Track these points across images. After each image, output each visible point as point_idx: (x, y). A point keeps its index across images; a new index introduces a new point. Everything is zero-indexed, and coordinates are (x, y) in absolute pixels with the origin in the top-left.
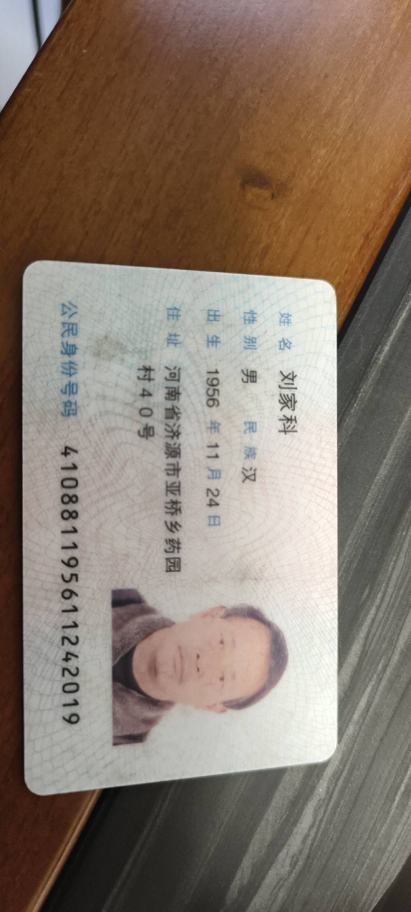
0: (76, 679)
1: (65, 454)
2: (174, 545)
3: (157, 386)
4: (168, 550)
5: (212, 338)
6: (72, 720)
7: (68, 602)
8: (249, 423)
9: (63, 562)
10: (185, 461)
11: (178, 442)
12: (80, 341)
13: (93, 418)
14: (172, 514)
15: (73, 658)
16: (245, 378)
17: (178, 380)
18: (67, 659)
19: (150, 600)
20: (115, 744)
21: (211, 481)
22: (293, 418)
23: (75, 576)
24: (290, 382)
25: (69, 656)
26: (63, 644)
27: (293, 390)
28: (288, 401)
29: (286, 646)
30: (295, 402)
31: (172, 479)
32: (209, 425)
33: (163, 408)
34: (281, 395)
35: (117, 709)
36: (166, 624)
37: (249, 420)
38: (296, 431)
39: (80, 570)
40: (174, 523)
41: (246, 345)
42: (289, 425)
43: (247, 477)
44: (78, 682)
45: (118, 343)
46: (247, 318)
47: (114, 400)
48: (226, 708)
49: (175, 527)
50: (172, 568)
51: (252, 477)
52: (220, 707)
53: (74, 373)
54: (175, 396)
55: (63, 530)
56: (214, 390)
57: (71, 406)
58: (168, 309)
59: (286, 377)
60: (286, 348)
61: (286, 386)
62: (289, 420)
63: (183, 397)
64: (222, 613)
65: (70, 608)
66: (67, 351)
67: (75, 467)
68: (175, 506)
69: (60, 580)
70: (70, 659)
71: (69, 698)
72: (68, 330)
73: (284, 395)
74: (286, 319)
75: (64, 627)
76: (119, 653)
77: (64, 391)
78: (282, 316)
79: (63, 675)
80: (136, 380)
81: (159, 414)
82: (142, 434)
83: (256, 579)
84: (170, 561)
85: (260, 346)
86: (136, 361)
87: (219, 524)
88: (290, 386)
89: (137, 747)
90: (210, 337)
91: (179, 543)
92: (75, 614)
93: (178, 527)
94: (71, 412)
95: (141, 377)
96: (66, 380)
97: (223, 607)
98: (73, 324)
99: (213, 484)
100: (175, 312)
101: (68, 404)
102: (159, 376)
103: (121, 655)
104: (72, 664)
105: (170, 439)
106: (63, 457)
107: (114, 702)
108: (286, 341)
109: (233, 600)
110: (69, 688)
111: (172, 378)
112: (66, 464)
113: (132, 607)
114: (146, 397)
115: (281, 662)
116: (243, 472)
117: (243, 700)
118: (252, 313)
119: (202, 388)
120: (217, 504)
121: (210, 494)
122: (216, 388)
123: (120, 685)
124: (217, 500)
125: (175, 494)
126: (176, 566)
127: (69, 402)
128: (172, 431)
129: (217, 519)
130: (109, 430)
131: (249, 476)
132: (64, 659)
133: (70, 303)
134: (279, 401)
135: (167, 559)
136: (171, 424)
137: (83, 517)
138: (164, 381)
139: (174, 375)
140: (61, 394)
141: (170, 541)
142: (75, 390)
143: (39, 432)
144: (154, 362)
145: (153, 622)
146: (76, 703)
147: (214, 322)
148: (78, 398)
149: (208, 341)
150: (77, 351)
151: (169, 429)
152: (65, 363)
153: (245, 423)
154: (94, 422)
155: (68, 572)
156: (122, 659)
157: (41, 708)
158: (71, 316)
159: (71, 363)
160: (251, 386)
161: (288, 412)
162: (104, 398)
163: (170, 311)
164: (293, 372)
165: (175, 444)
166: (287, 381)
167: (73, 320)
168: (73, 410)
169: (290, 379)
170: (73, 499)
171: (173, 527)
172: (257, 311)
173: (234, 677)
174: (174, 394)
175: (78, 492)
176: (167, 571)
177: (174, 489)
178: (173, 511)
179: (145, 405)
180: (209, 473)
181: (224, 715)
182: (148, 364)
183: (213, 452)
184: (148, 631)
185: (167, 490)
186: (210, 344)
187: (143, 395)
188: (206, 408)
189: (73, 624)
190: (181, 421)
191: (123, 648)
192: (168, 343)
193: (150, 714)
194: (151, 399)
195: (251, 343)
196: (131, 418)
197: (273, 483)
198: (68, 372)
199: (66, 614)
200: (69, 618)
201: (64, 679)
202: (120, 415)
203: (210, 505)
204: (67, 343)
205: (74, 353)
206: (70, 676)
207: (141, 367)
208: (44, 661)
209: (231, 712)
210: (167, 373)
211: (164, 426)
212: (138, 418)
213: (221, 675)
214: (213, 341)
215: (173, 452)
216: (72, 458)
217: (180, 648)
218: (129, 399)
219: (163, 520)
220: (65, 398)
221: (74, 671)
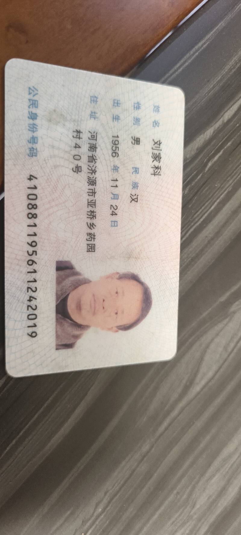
0: (35, 312)
1: (30, 179)
2: (92, 236)
3: (83, 142)
4: (88, 239)
5: (116, 116)
6: (33, 335)
7: (31, 267)
8: (135, 168)
9: (28, 243)
10: (99, 187)
11: (95, 176)
12: (39, 111)
13: (46, 159)
14: (91, 218)
15: (34, 300)
16: (133, 142)
17: (96, 140)
18: (30, 300)
19: (78, 267)
20: (57, 349)
21: (113, 200)
22: (159, 167)
23: (35, 252)
24: (158, 146)
25: (31, 299)
26: (28, 292)
27: (160, 151)
28: (157, 157)
29: (151, 295)
30: (160, 158)
31: (91, 198)
32: (113, 168)
33: (87, 156)
34: (153, 153)
35: (58, 329)
36: (86, 282)
37: (135, 167)
38: (161, 175)
39: (38, 249)
40: (92, 224)
41: (135, 122)
42: (156, 171)
43: (133, 200)
44: (36, 314)
45: (62, 115)
46: (135, 106)
47: (59, 149)
48: (118, 330)
49: (92, 226)
50: (90, 250)
51: (136, 200)
52: (116, 329)
53: (36, 131)
54: (94, 149)
55: (28, 225)
56: (116, 147)
57: (34, 151)
58: (91, 97)
59: (155, 143)
60: (156, 126)
61: (156, 148)
62: (157, 168)
63: (98, 150)
64: (117, 276)
65: (32, 270)
66: (31, 117)
67: (35, 188)
68: (92, 214)
69: (26, 254)
70: (32, 300)
71: (31, 323)
72: (32, 104)
73: (155, 154)
74: (157, 109)
75: (28, 282)
76: (60, 297)
77: (29, 141)
78: (155, 107)
79: (28, 309)
80: (72, 138)
81: (85, 159)
82: (74, 170)
83: (136, 258)
84: (89, 246)
85: (142, 123)
86: (72, 126)
87: (117, 226)
88: (158, 148)
89: (69, 351)
90: (114, 116)
91: (94, 236)
92: (35, 274)
93: (94, 226)
94: (34, 154)
95: (75, 136)
96: (31, 134)
97: (118, 273)
98: (35, 101)
99: (114, 203)
100: (95, 99)
101: (32, 150)
102: (85, 136)
103: (61, 298)
104: (33, 303)
105: (90, 174)
106: (29, 181)
107: (56, 325)
108: (156, 122)
109: (123, 269)
110: (32, 317)
111: (92, 139)
112: (30, 185)
113: (68, 271)
114: (77, 149)
115: (148, 305)
116: (131, 196)
117: (128, 325)
118: (138, 103)
119: (109, 146)
120: (116, 214)
121: (112, 208)
122: (117, 146)
123: (60, 316)
124: (116, 211)
125: (93, 207)
126: (93, 248)
127: (33, 148)
128: (92, 170)
129: (116, 223)
130: (56, 167)
131: (134, 199)
132: (28, 300)
133: (33, 87)
134: (152, 156)
135: (87, 244)
136: (91, 166)
137: (40, 217)
138: (88, 139)
139: (94, 136)
140: (28, 143)
141: (89, 234)
142: (36, 142)
143: (15, 165)
144: (82, 128)
145: (79, 280)
146: (35, 326)
147: (117, 107)
148: (38, 146)
149: (113, 118)
150: (38, 117)
151: (90, 168)
152: (30, 124)
153: (133, 168)
154: (47, 161)
155: (31, 249)
156: (61, 301)
157: (15, 328)
158: (34, 96)
159: (34, 124)
160: (136, 146)
161: (156, 164)
162: (53, 147)
163: (92, 98)
164: (160, 141)
165: (93, 178)
166: (156, 145)
167: (36, 98)
168: (35, 153)
169: (158, 144)
170: (35, 207)
171: (91, 226)
172: (142, 102)
173: (123, 312)
174: (93, 148)
175: (37, 202)
176: (87, 251)
177: (92, 204)
178: (91, 217)
179: (77, 153)
180: (112, 196)
181: (117, 333)
182: (78, 129)
183: (115, 184)
184: (77, 285)
185: (88, 205)
186: (114, 120)
187: (76, 147)
188: (111, 157)
189: (34, 280)
190: (97, 164)
191: (62, 294)
192: (91, 117)
193: (76, 332)
194: (80, 150)
195: (137, 121)
196: (68, 160)
197: (147, 204)
198: (32, 130)
199: (30, 274)
200: (31, 277)
201: (28, 311)
202: (63, 158)
203: (112, 215)
204: (32, 112)
205: (36, 119)
206: (32, 310)
207: (75, 130)
208: (17, 301)
209: (121, 332)
210: (89, 135)
211: (87, 166)
212: (73, 160)
213: (116, 311)
214: (116, 118)
215: (92, 182)
216: (34, 182)
217: (94, 295)
218: (68, 149)
219: (86, 222)
220: (30, 145)
221: (34, 307)
